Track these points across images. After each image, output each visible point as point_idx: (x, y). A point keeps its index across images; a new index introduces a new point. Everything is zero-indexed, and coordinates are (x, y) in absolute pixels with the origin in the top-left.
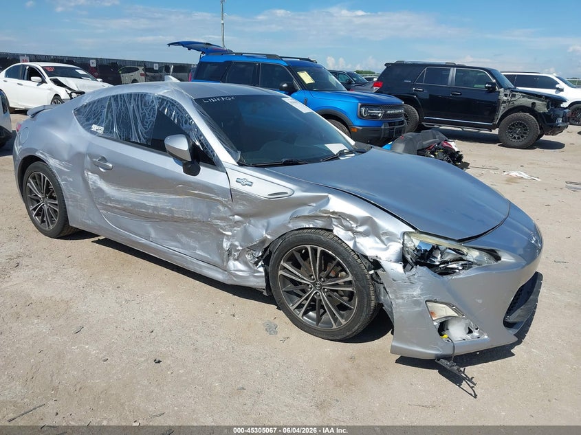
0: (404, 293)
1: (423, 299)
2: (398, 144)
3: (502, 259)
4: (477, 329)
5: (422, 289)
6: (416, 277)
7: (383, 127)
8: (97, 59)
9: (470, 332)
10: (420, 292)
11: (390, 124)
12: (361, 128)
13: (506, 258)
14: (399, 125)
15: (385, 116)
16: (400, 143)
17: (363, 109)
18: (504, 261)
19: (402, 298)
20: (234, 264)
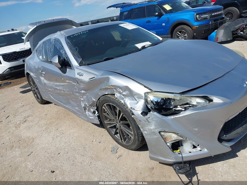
0: (147, 128)
1: (157, 131)
2: (220, 30)
3: (214, 101)
4: (198, 145)
5: (155, 126)
6: (150, 118)
7: (210, 23)
8: (91, 21)
9: (194, 147)
10: (154, 127)
11: (215, 20)
12: (198, 26)
13: (217, 100)
14: (221, 20)
15: (211, 17)
16: (221, 29)
17: (198, 16)
18: (215, 102)
19: (146, 131)
20: (88, 113)
